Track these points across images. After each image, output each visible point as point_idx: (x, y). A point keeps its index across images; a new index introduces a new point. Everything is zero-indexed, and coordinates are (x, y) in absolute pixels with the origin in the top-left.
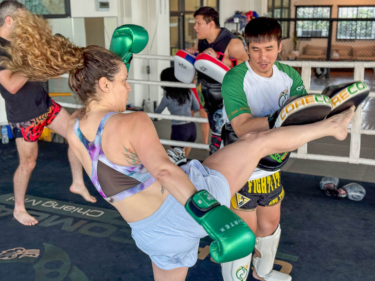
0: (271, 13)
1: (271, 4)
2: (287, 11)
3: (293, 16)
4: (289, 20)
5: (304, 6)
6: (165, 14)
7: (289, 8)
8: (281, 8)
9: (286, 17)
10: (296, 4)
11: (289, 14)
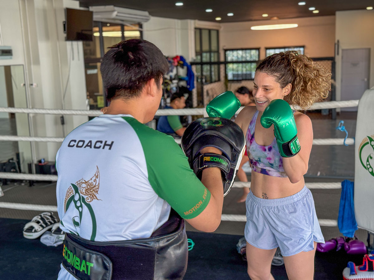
0: (199, 57)
1: (198, 48)
2: (216, 54)
3: (222, 59)
4: (218, 63)
5: (233, 50)
6: (79, 60)
7: (218, 52)
8: (210, 51)
9: (216, 60)
10: (225, 48)
11: (219, 57)
